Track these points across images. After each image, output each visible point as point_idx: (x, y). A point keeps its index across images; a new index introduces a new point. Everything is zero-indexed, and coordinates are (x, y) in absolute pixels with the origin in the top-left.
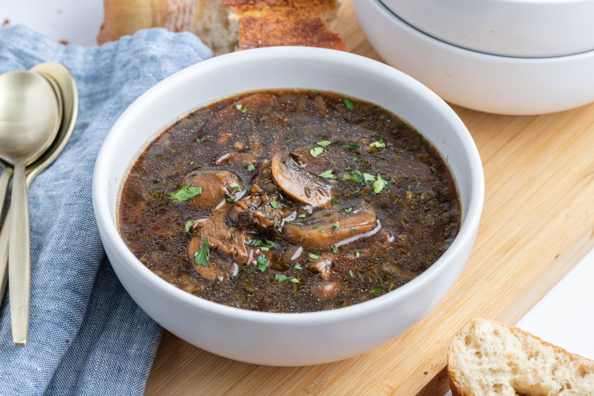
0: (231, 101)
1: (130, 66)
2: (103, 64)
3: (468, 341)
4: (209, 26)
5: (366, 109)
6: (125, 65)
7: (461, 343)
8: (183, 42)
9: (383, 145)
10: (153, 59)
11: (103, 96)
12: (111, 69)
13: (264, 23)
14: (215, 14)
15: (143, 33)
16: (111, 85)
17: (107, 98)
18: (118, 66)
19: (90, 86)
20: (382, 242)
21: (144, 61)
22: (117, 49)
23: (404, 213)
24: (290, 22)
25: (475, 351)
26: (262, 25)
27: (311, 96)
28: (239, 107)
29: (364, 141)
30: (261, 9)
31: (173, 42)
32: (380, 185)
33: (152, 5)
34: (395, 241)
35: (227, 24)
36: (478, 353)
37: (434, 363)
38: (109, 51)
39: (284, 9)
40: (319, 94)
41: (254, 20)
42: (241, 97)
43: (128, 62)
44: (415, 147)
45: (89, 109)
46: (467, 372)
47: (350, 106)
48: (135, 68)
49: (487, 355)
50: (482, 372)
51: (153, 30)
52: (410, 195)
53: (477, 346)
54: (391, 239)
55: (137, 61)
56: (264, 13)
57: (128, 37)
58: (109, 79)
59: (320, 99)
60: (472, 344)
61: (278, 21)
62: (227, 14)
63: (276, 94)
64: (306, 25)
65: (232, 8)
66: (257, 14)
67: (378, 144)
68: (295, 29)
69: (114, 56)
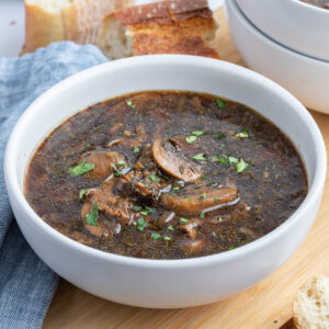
0: (123, 99)
1: (42, 72)
2: (21, 71)
3: (310, 293)
4: (110, 43)
5: (234, 107)
6: (39, 71)
7: (304, 295)
8: (87, 53)
9: (246, 136)
10: (61, 65)
11: (20, 96)
12: (27, 75)
13: (154, 39)
14: (115, 33)
15: (55, 45)
16: (27, 88)
17: (23, 98)
18: (33, 73)
19: (11, 89)
20: (241, 210)
21: (54, 67)
22: (33, 59)
23: (261, 188)
24: (175, 39)
25: (315, 301)
26: (152, 40)
27: (189, 96)
28: (129, 103)
29: (231, 132)
30: (152, 28)
31: (79, 52)
32: (242, 166)
33: (64, 26)
34: (252, 209)
35: (124, 41)
36: (318, 304)
37: (283, 314)
38: (27, 61)
39: (172, 28)
40: (196, 95)
41: (146, 36)
42: (132, 96)
43: (42, 68)
44: (273, 138)
45: (8, 107)
46: (308, 318)
47: (221, 105)
48: (46, 73)
49: (325, 304)
50: (321, 318)
51: (63, 42)
52: (266, 175)
53: (317, 298)
54: (248, 208)
55: (48, 68)
56: (154, 30)
57: (42, 49)
58: (26, 83)
59: (196, 99)
60: (313, 296)
61: (165, 38)
62: (124, 32)
63: (161, 94)
64: (188, 41)
65: (128, 26)
66: (148, 32)
67: (242, 135)
68: (179, 44)
69: (31, 64)
